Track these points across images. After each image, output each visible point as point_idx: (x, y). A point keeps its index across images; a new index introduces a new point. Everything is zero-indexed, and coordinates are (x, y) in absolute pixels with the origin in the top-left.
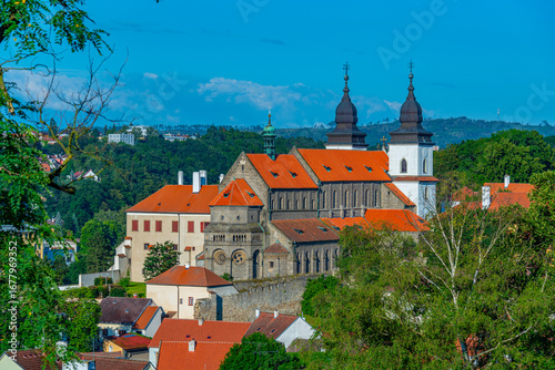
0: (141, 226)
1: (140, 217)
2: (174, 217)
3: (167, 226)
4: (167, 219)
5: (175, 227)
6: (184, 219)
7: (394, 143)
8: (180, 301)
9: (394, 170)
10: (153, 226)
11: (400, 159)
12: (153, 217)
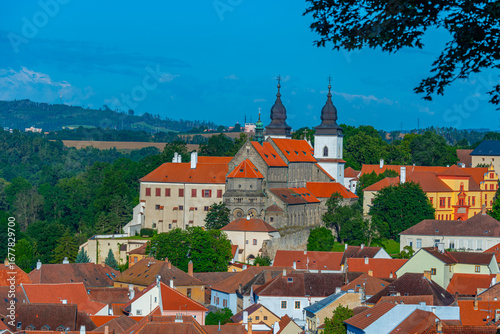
0: (153, 192)
1: (153, 186)
2: (181, 186)
3: (175, 192)
4: (175, 187)
5: (181, 193)
6: (188, 188)
7: (318, 135)
8: (247, 242)
9: (318, 154)
10: (163, 192)
11: (323, 146)
12: (163, 186)
